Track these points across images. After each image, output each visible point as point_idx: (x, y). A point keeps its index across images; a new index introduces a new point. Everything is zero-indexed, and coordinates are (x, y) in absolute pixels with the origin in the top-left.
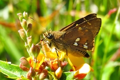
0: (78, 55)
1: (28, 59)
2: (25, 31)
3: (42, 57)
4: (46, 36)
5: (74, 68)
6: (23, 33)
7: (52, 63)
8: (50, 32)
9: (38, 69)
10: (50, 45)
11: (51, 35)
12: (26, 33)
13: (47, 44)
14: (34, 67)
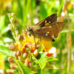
0: (48, 40)
1: (16, 44)
2: (13, 25)
3: (24, 43)
4: (28, 30)
5: (45, 50)
6: (11, 26)
7: (32, 47)
8: (30, 27)
9: (22, 50)
10: (30, 35)
11: (30, 29)
12: (13, 26)
13: (28, 35)
14: (20, 49)
